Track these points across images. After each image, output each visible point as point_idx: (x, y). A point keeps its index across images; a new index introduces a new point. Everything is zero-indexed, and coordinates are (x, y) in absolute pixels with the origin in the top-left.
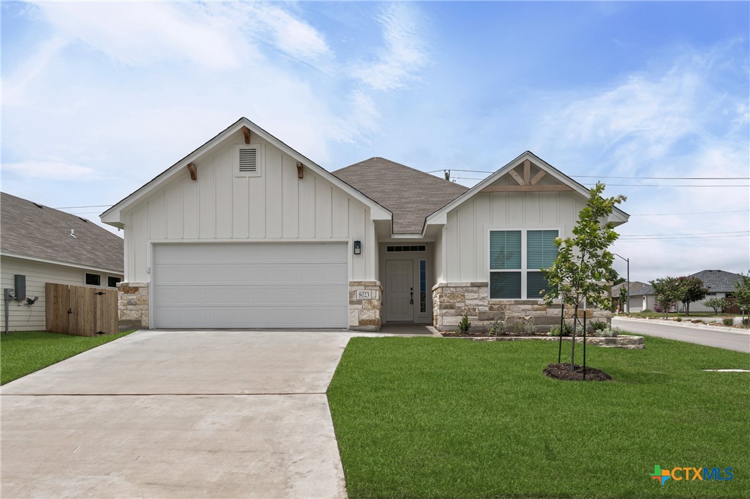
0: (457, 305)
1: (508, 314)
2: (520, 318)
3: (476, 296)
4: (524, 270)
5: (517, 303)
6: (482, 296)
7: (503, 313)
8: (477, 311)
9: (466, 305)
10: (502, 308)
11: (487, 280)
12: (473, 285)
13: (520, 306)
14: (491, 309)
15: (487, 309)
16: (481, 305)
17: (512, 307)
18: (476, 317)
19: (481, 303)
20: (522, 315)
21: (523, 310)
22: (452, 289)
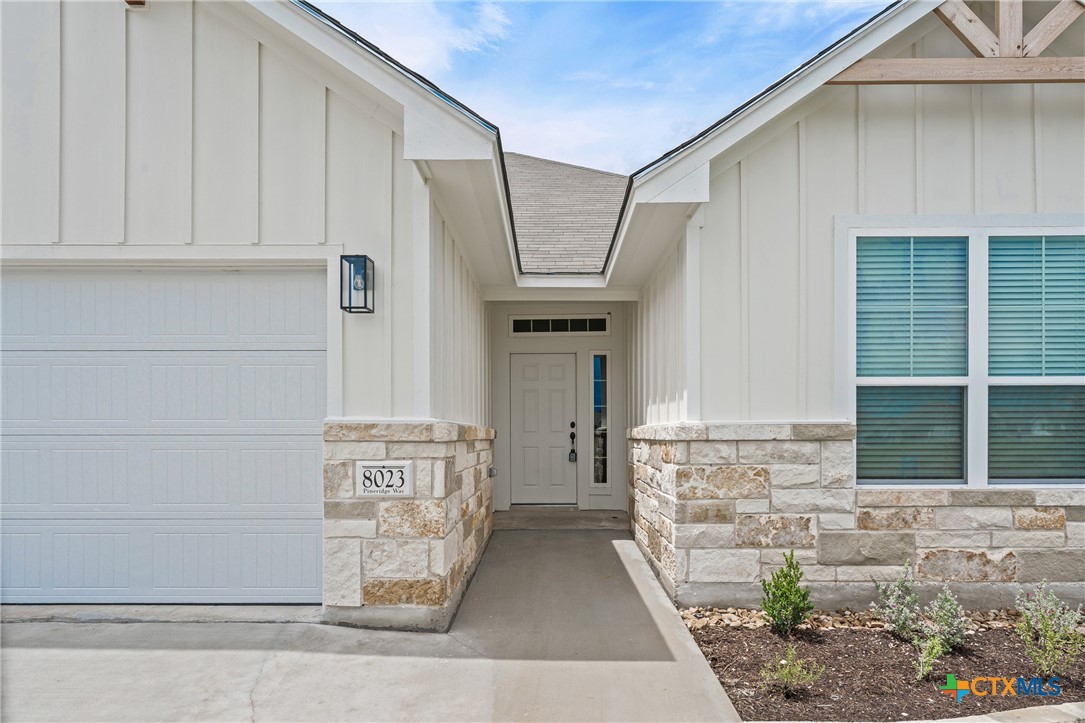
0: (743, 507)
1: (925, 539)
2: (971, 557)
3: (810, 473)
4: (978, 380)
5: (960, 501)
6: (832, 474)
7: (908, 539)
8: (814, 530)
9: (773, 509)
10: (903, 518)
11: (847, 414)
12: (801, 434)
13: (969, 512)
14: (864, 521)
15: (850, 522)
16: (828, 510)
17: (939, 515)
18: (811, 553)
19: (827, 501)
20: (978, 544)
21: (982, 527)
22: (725, 450)
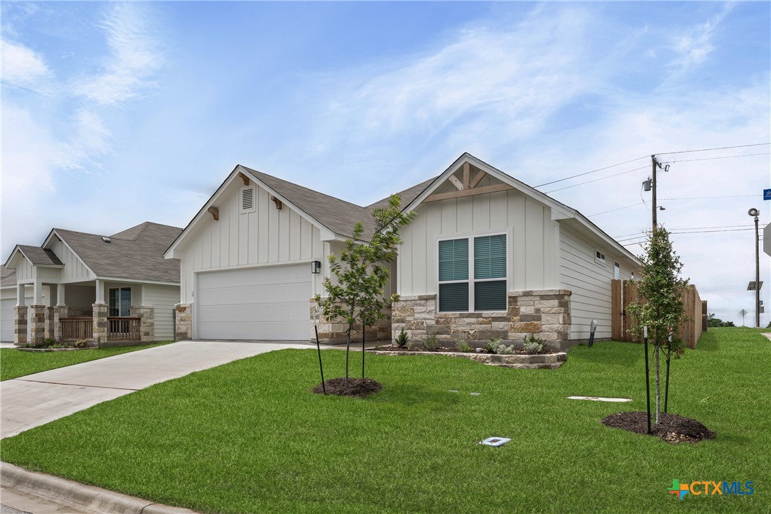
0: (408, 319)
1: (453, 327)
2: (465, 332)
3: (423, 309)
4: (471, 281)
5: (462, 316)
6: (429, 309)
7: (449, 327)
8: (425, 325)
9: (415, 319)
10: (447, 321)
11: (436, 292)
12: (421, 298)
13: (464, 319)
14: (437, 322)
15: (433, 322)
16: (428, 319)
17: (457, 320)
18: (424, 331)
19: (428, 316)
20: (466, 329)
21: (468, 324)
22: (402, 303)
